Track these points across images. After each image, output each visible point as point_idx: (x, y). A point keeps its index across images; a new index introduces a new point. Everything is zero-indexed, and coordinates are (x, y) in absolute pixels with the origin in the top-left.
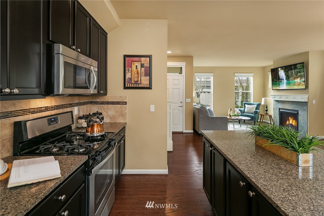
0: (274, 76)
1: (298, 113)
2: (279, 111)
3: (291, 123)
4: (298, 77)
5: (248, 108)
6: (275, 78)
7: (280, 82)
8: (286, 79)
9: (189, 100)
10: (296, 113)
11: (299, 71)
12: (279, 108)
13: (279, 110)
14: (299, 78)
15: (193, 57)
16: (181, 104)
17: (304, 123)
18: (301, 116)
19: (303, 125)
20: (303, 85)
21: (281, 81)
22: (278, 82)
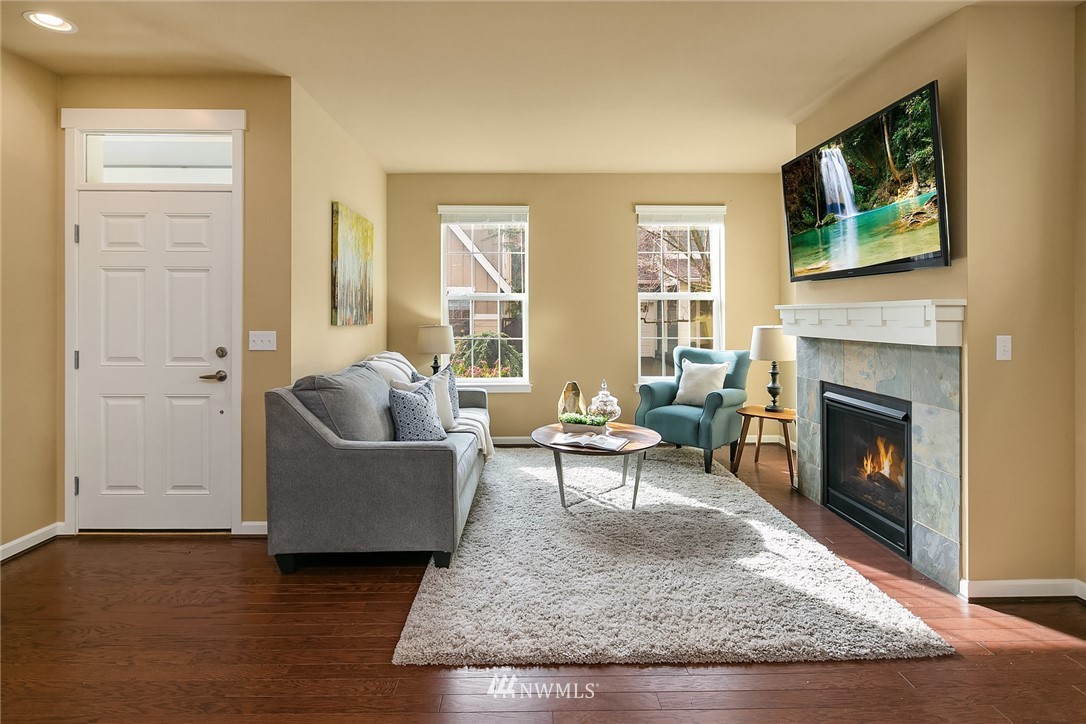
0: (801, 194)
1: (907, 418)
2: (823, 399)
3: (886, 471)
4: (909, 179)
5: (691, 375)
6: (804, 203)
7: (827, 224)
8: (856, 203)
9: (264, 340)
10: (900, 414)
11: (914, 137)
12: (823, 383)
13: (823, 391)
14: (915, 184)
15: (288, 78)
16: (218, 365)
17: (939, 489)
18: (926, 438)
19: (935, 497)
20: (932, 223)
21: (833, 221)
22: (820, 227)
